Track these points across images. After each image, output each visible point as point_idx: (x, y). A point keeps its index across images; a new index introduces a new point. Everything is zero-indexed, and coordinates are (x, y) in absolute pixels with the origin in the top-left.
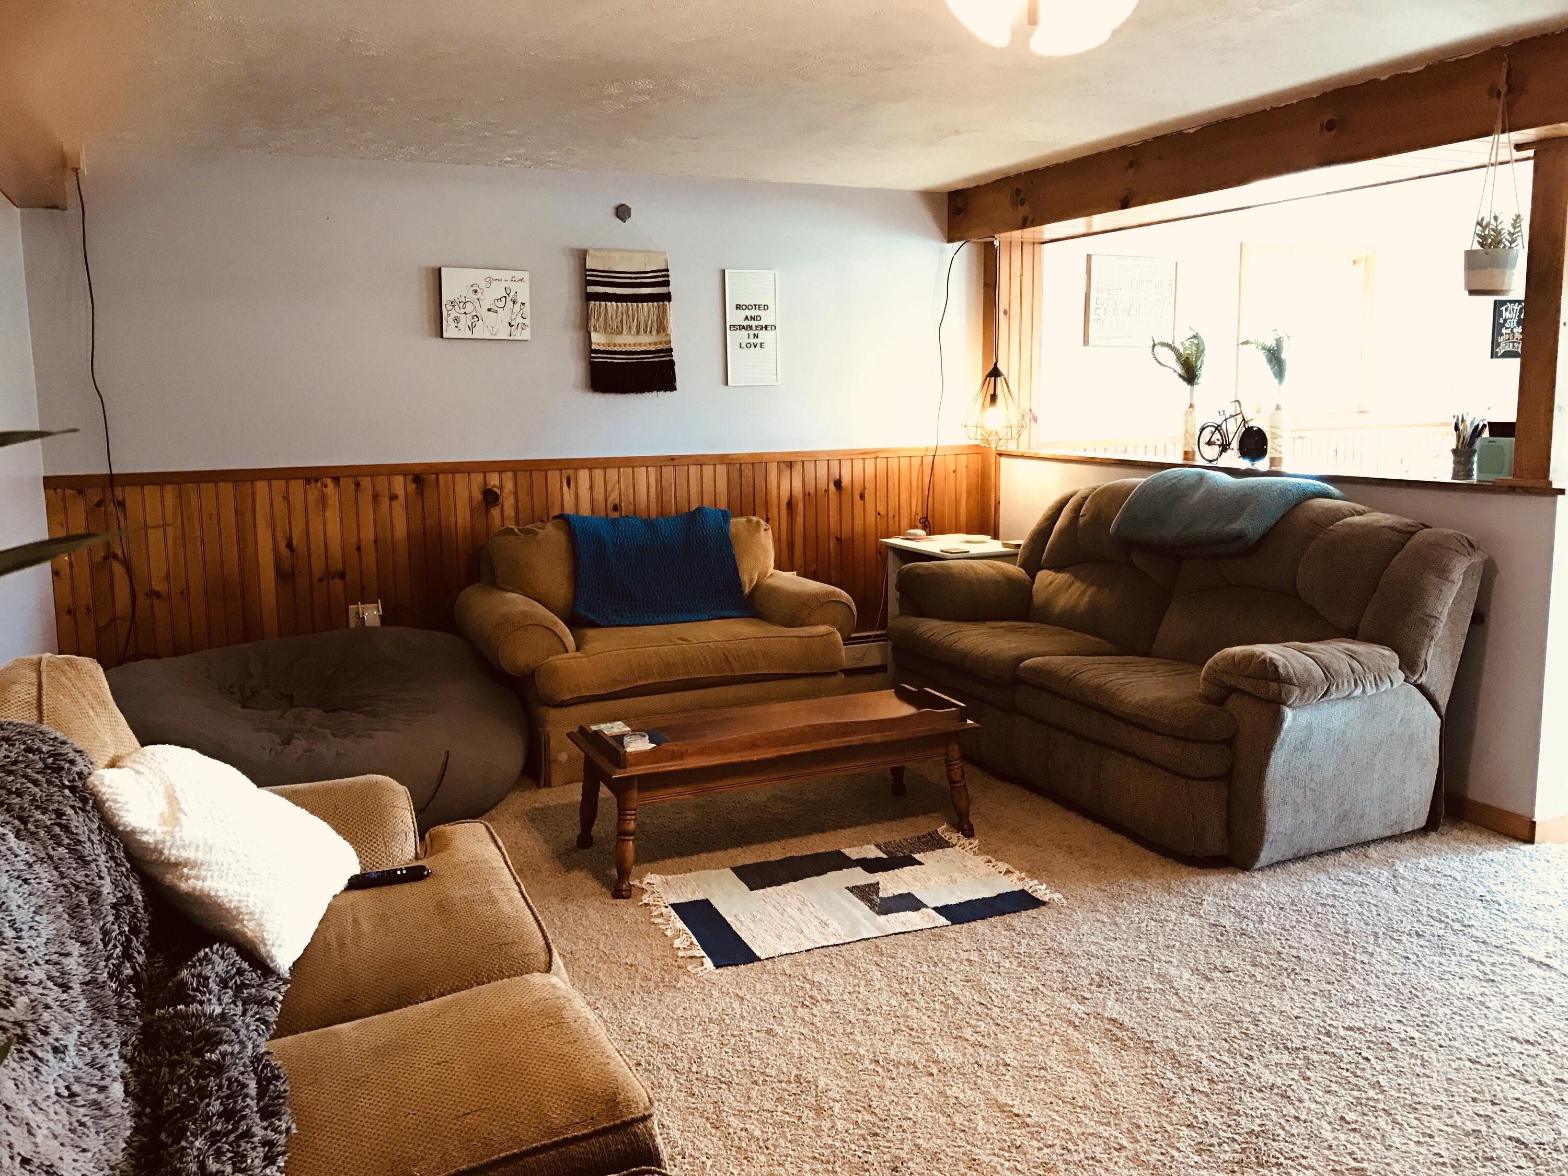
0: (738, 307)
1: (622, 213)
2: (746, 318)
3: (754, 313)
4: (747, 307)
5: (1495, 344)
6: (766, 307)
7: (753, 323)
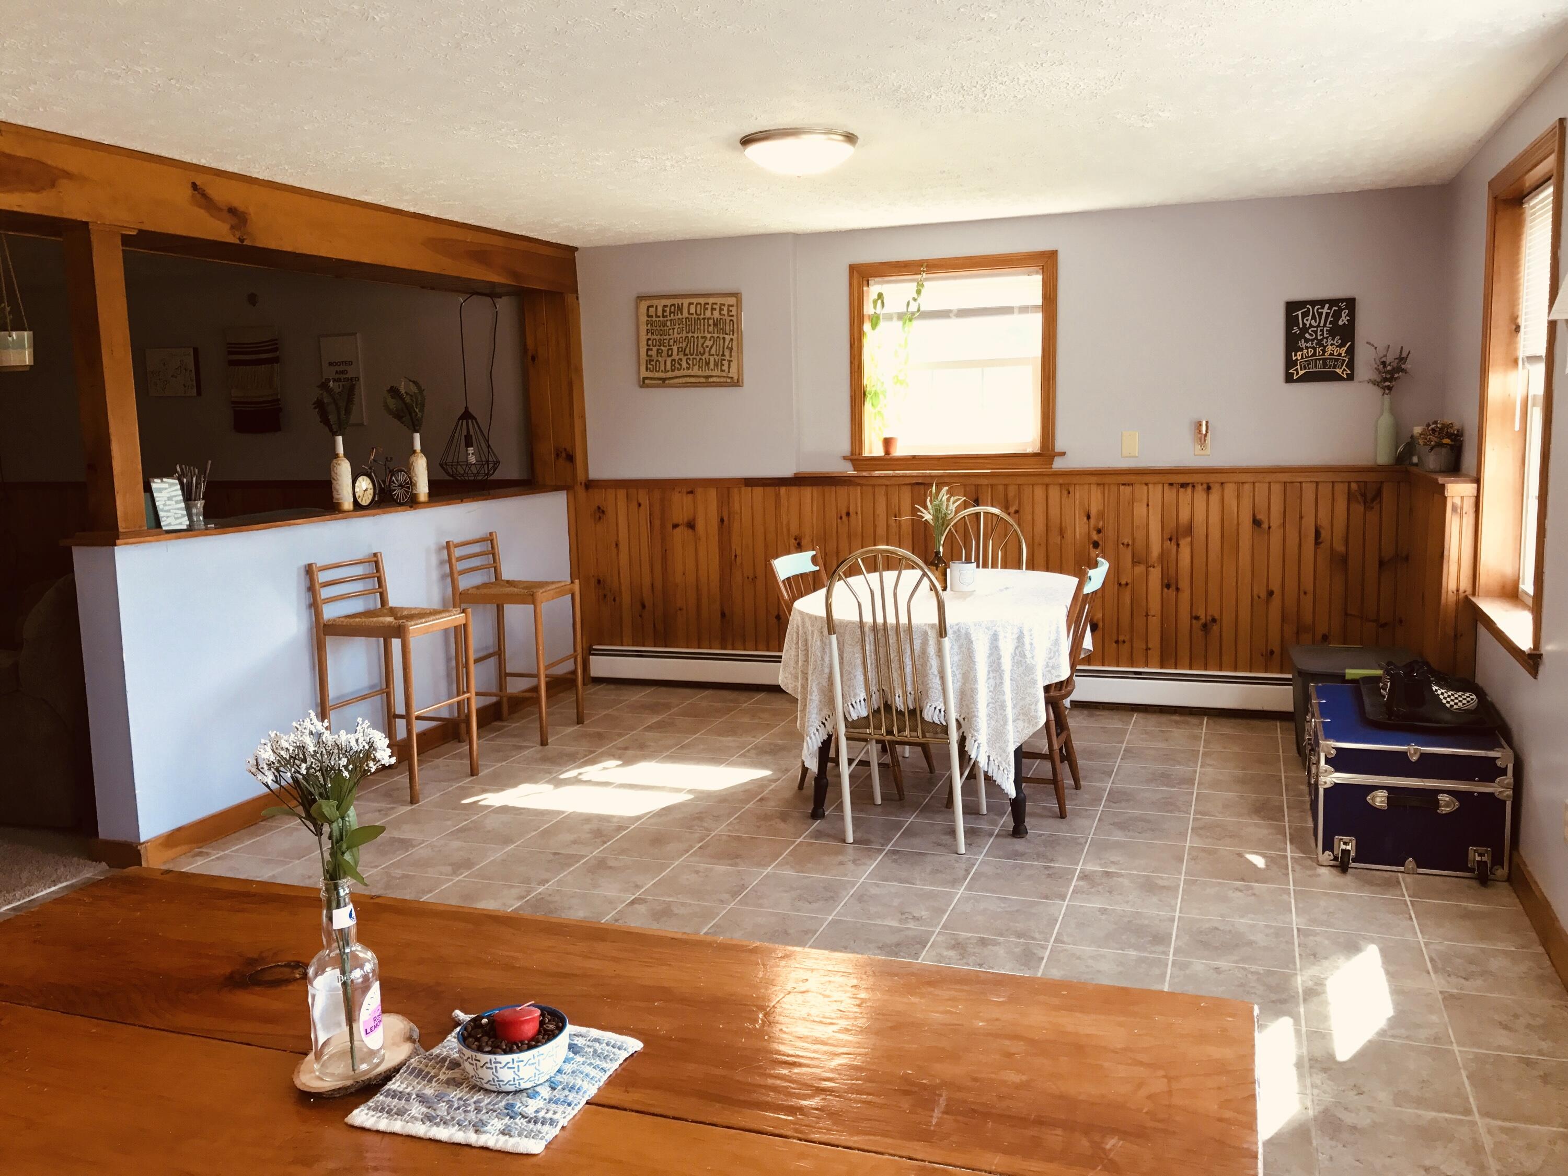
0: (330, 364)
1: (252, 299)
2: (337, 372)
3: (342, 368)
4: (336, 364)
5: (1290, 363)
6: (350, 363)
7: (343, 376)
